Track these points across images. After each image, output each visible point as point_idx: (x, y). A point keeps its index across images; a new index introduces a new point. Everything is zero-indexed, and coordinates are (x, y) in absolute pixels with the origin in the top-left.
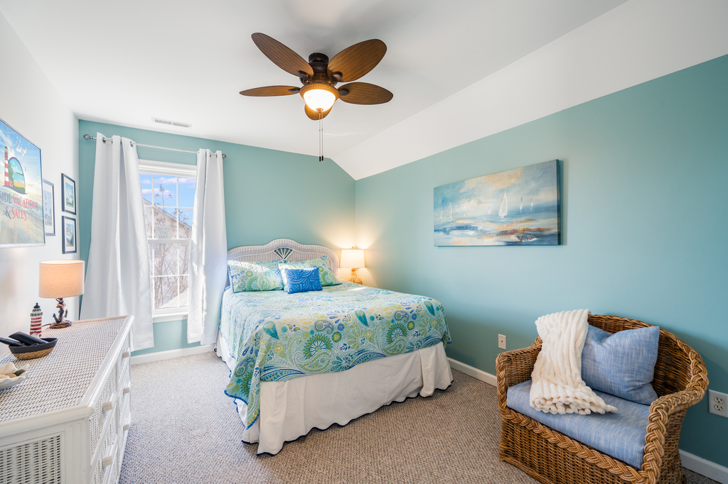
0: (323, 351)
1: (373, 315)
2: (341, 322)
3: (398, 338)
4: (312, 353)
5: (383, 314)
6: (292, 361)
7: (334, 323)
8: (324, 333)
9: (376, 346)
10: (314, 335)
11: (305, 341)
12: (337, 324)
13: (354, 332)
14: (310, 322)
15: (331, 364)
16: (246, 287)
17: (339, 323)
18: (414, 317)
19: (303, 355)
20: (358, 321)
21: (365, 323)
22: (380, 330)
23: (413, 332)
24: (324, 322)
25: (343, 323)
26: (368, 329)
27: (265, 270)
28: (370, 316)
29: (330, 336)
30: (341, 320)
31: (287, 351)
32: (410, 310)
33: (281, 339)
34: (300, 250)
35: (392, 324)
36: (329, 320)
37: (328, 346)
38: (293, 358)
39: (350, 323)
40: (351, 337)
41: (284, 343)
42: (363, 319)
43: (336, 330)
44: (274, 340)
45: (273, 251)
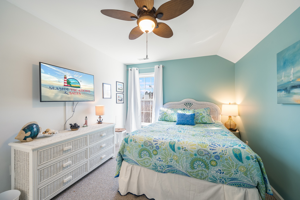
0: (148, 157)
1: (180, 146)
2: (158, 145)
3: (200, 168)
4: (142, 156)
5: (188, 148)
6: (133, 156)
7: (154, 145)
8: (148, 148)
9: (181, 166)
10: (143, 147)
11: (139, 149)
12: (155, 145)
13: (165, 153)
14: (143, 140)
15: (151, 165)
16: (163, 119)
17: (157, 145)
18: (218, 157)
19: (138, 156)
20: (169, 147)
21: (174, 150)
22: (185, 158)
23: (217, 169)
24: (149, 142)
25: (159, 146)
26: (175, 154)
27: (172, 112)
28: (178, 146)
29: (151, 151)
30: (159, 144)
31: (131, 151)
32: (214, 151)
33: (129, 144)
34: (197, 104)
35: (195, 157)
36: (152, 142)
37: (150, 156)
38: (133, 155)
39: (163, 147)
40: (163, 155)
41: (130, 147)
42: (172, 147)
43: (154, 148)
44: (126, 144)
45: (183, 104)
